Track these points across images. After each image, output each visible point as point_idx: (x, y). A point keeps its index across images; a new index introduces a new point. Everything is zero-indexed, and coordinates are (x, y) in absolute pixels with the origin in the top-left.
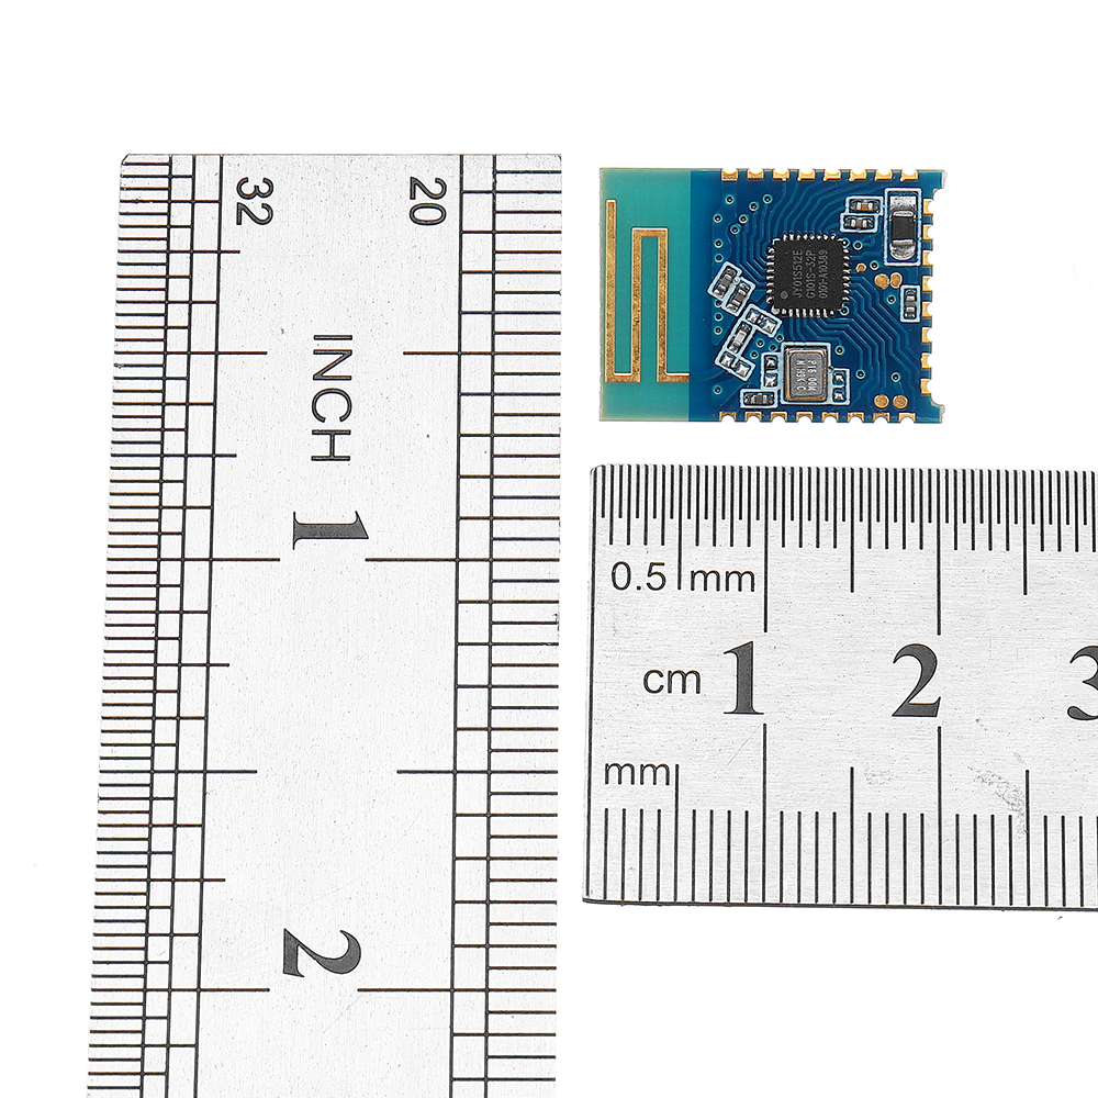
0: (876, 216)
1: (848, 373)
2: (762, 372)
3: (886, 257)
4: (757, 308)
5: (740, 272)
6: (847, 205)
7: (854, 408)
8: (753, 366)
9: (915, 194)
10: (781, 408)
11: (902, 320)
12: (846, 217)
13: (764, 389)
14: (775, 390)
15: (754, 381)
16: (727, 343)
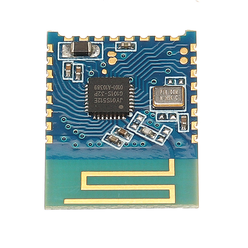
0: (74, 64)
1: (168, 78)
2: (168, 121)
3: (98, 59)
4: (129, 125)
5: (107, 134)
6: (67, 79)
7: (188, 75)
8: (164, 126)
9: (61, 45)
10: (189, 111)
11: (135, 51)
12: (74, 80)
13: (178, 121)
14: (178, 115)
15: (173, 125)
16: (150, 140)
